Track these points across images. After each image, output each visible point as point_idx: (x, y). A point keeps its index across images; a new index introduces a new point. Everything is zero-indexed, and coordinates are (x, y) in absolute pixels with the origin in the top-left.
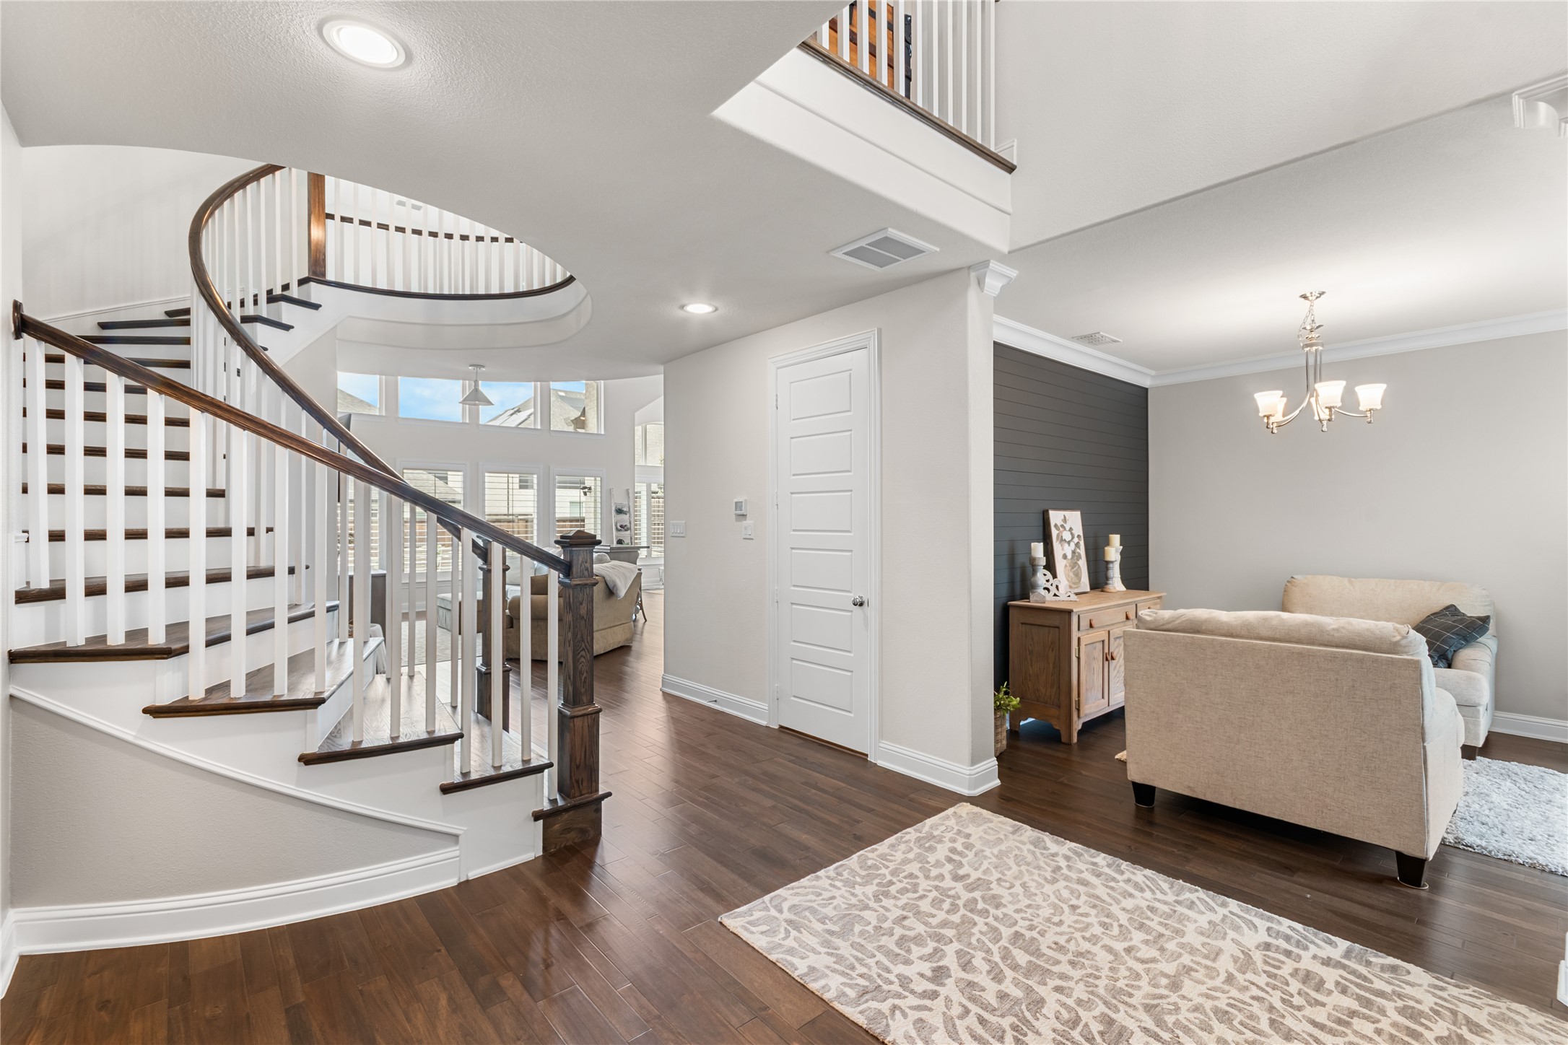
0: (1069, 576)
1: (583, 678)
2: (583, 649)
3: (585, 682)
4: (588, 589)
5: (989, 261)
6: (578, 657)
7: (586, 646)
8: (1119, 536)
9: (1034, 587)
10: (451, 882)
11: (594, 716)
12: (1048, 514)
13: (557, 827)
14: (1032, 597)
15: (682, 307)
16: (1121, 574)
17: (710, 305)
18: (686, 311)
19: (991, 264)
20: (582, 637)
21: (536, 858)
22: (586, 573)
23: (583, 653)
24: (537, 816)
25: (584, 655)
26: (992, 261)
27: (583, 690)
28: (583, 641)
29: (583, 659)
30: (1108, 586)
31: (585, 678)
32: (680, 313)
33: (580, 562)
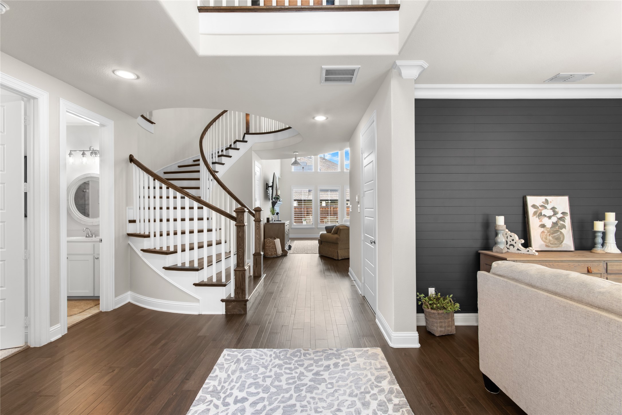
0: (546, 239)
1: (240, 258)
2: (240, 248)
3: (241, 259)
4: (242, 227)
5: (395, 63)
6: (239, 250)
7: (241, 247)
8: (614, 213)
9: (496, 243)
10: (196, 313)
11: (243, 271)
12: (526, 198)
13: (230, 306)
14: (494, 249)
15: (314, 118)
16: (616, 241)
17: (325, 116)
18: (315, 120)
19: (397, 63)
20: (240, 244)
21: (222, 314)
22: (241, 222)
23: (240, 249)
24: (222, 301)
25: (241, 250)
26: (396, 61)
27: (240, 262)
28: (240, 245)
29: (240, 251)
30: (595, 249)
31: (241, 258)
32: (312, 120)
33: (239, 218)
